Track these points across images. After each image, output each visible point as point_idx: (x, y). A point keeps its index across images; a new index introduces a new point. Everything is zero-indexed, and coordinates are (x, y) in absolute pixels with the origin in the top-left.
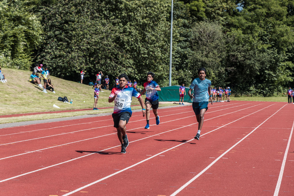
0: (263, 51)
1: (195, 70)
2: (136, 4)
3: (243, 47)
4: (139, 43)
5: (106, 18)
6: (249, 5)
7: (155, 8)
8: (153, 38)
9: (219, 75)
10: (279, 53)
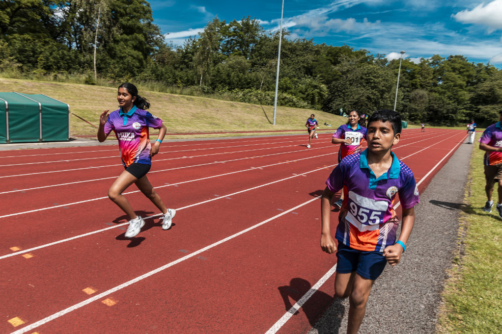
0: (449, 104)
1: (411, 112)
2: (379, 80)
3: (438, 102)
5: (364, 86)
7: (389, 82)
8: (387, 96)
9: (424, 115)
10: (458, 105)
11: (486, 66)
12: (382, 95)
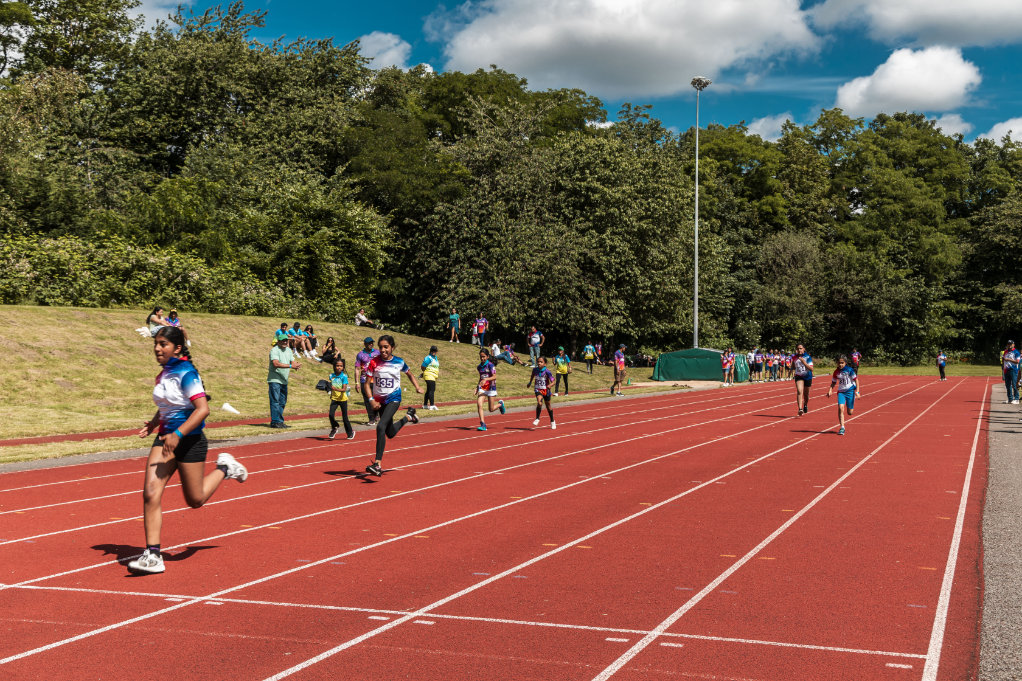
0: (897, 281)
1: (767, 319)
2: (624, 192)
3: (857, 275)
4: (636, 269)
5: (567, 221)
6: (871, 198)
7: (664, 200)
8: (662, 257)
9: (814, 327)
10: (928, 285)
11: (1001, 145)
12: (641, 253)
